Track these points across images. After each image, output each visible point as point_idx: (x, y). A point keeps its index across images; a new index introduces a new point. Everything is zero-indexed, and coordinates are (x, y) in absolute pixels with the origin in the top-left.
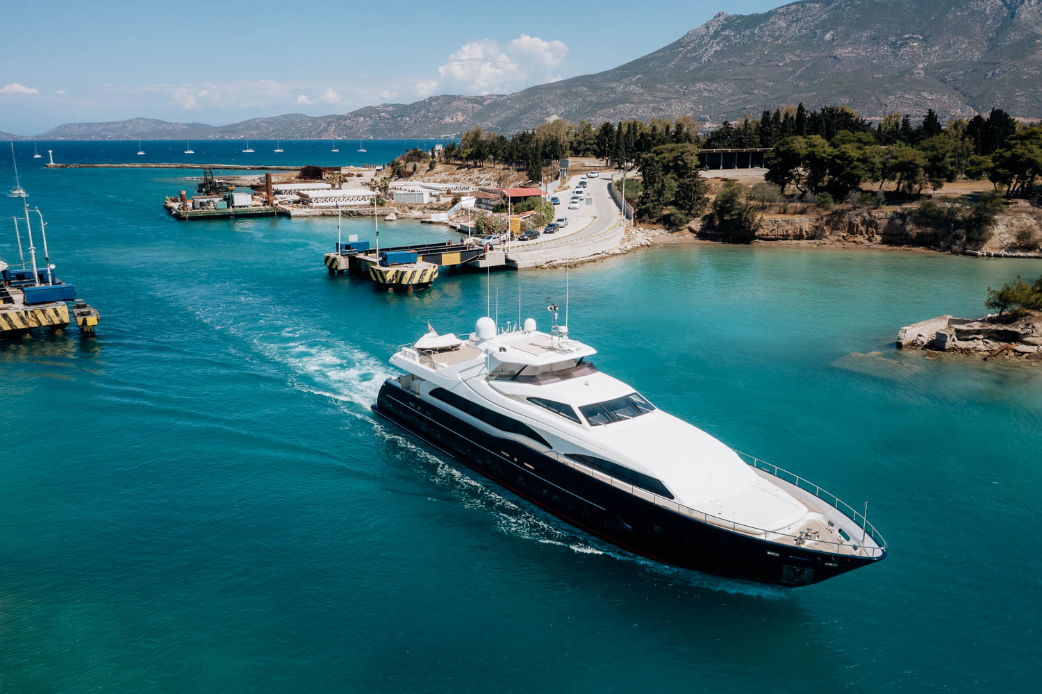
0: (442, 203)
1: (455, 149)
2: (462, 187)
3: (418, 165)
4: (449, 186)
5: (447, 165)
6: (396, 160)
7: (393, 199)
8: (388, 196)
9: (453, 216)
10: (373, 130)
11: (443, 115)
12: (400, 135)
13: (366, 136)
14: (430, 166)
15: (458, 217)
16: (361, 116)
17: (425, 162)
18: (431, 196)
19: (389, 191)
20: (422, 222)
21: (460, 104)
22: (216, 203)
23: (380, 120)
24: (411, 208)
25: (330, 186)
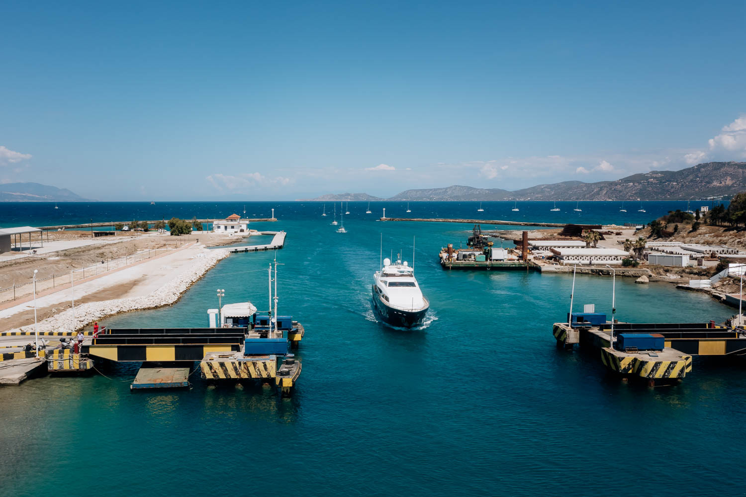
0: (704, 267)
1: (723, 211)
2: (730, 250)
3: (680, 226)
4: (714, 248)
5: (713, 227)
6: (657, 220)
7: (647, 260)
8: (642, 257)
9: (717, 284)
10: (641, 193)
11: (711, 180)
12: (666, 197)
13: (634, 198)
14: (693, 227)
15: (723, 285)
16: (630, 181)
17: (688, 223)
18: (691, 258)
19: (644, 252)
20: (678, 288)
21: (731, 170)
22: (477, 256)
23: (648, 184)
24: (667, 271)
25: (584, 244)
